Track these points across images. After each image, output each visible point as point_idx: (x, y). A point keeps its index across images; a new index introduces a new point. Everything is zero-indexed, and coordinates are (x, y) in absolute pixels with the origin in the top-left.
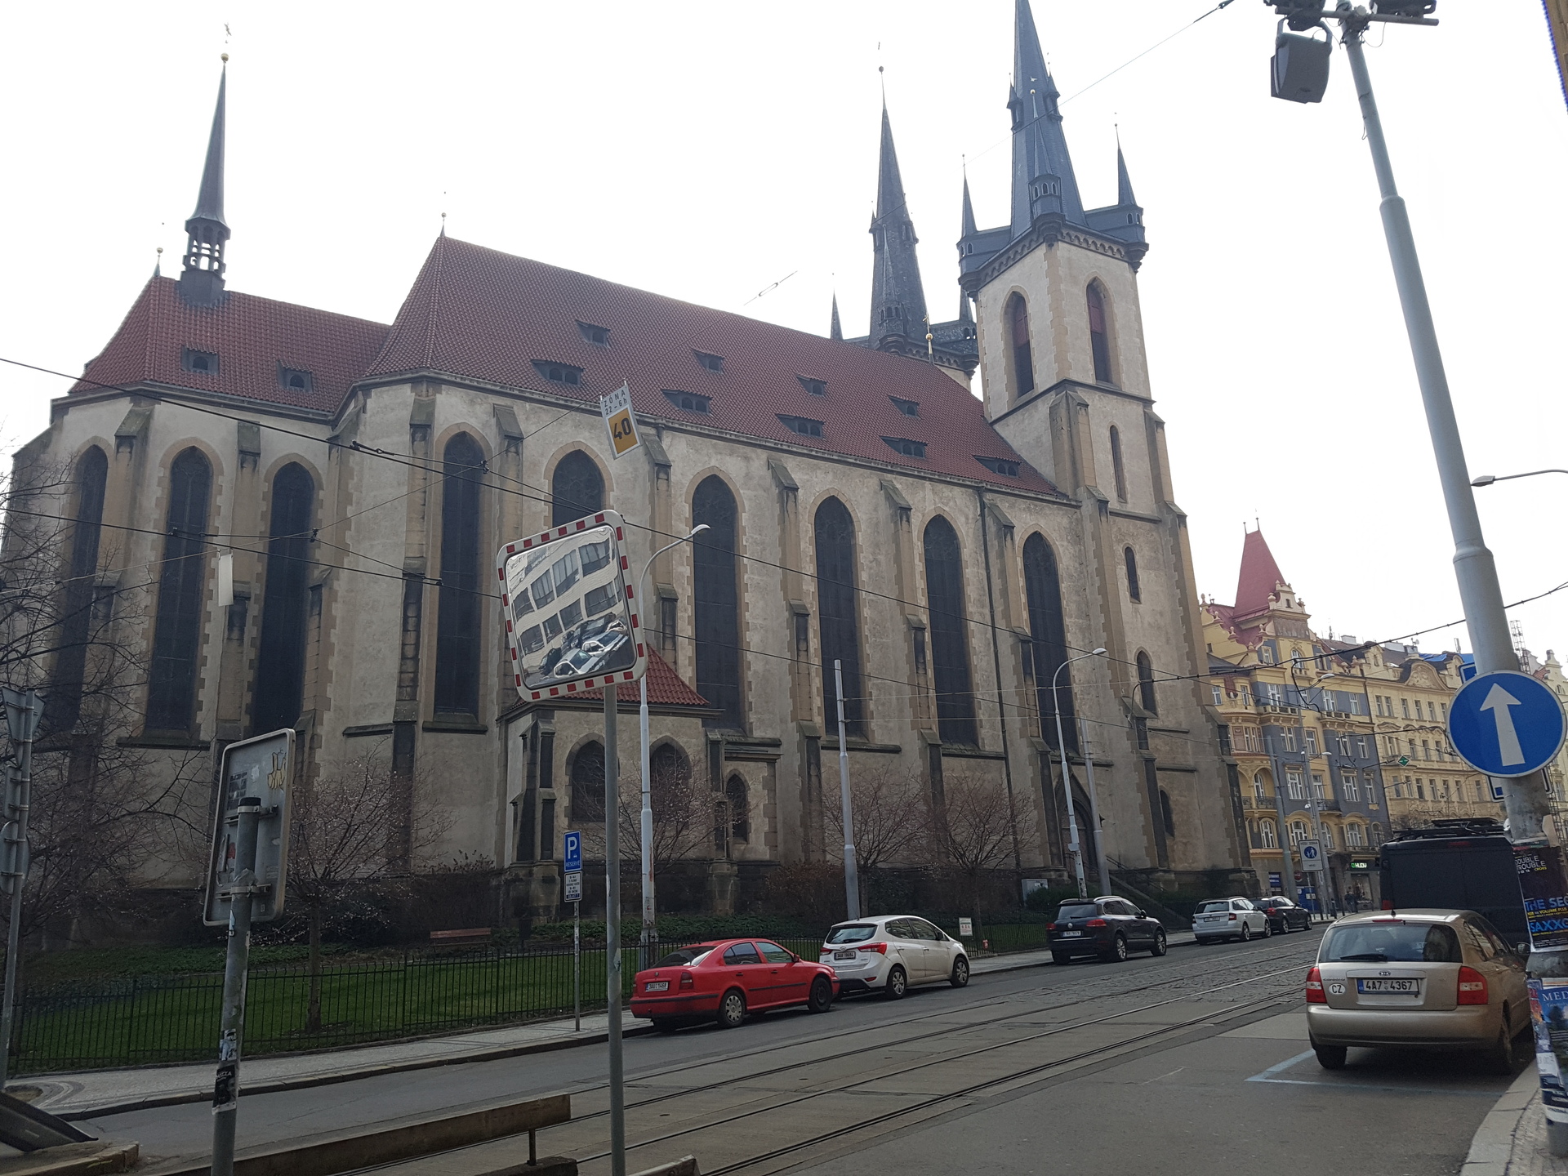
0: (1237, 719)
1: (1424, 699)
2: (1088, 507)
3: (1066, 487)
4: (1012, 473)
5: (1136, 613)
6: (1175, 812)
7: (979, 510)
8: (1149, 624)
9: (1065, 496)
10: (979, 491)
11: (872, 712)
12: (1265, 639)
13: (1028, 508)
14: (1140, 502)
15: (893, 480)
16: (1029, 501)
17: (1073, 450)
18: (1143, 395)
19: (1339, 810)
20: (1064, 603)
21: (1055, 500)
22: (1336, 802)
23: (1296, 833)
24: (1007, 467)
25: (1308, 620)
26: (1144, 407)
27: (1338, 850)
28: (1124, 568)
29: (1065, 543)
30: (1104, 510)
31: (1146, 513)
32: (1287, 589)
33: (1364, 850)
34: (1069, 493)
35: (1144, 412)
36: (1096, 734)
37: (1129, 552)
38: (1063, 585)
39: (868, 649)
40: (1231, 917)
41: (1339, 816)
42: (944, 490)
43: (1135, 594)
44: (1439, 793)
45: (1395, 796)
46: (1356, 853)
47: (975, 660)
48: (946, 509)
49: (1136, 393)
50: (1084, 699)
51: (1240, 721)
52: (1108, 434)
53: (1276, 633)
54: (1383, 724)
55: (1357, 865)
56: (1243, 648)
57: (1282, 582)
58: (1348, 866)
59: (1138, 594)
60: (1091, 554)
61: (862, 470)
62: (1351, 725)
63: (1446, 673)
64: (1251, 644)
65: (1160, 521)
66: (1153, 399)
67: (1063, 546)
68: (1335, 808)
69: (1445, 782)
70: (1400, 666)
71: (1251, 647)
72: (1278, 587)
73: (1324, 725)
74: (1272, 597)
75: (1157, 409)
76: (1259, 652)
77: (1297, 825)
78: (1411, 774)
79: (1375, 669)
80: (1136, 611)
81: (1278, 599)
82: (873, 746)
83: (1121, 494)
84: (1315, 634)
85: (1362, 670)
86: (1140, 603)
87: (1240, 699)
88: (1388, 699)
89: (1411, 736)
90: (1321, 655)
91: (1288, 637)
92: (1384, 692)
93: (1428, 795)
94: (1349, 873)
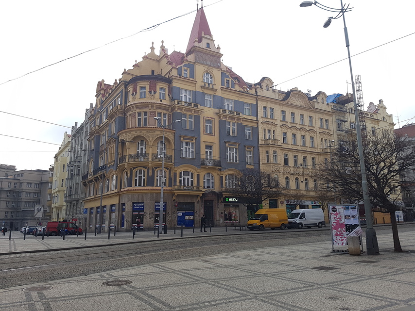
0: (152, 106)
1: (298, 113)
19: (221, 166)
22: (220, 162)
23: (184, 179)
25: (222, 57)
27: (216, 190)
33: (237, 191)
41: (221, 170)
44: (299, 164)
45: (266, 162)
46: (230, 192)
51: (155, 108)
54: (265, 122)
56: (170, 68)
57: (208, 34)
58: (222, 200)
62: (240, 120)
63: (316, 100)
64: (174, 64)
68: (218, 165)
69: (305, 158)
71: (174, 66)
72: (204, 36)
73: (220, 117)
74: (196, 40)
76: (180, 70)
77: (186, 173)
81: (201, 42)
84: (226, 67)
85: (256, 92)
87: (157, 95)
88: (272, 109)
89: (285, 130)
90: (228, 79)
91: (203, 64)
92: (269, 105)
93: (291, 162)
94: (223, 204)
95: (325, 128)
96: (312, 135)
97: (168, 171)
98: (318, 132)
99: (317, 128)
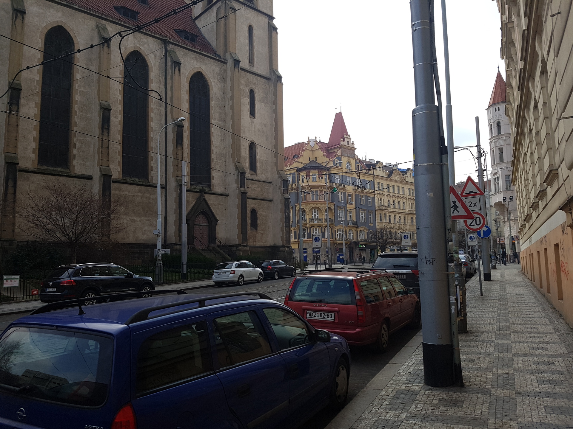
0: (321, 187)
1: (396, 184)
2: (230, 63)
3: (220, 52)
4: (193, 40)
5: (252, 123)
6: (259, 219)
7: (164, 52)
8: (258, 130)
9: (219, 56)
10: (165, 42)
11: (75, 155)
12: (337, 156)
13: (196, 58)
14: (261, 68)
15: (107, 25)
16: (196, 54)
17: (226, 32)
18: (269, 13)
19: (357, 225)
20: (212, 112)
21: (212, 56)
22: (357, 222)
23: (339, 233)
24: (190, 37)
25: (355, 150)
26: (269, 19)
27: (355, 240)
28: (249, 99)
29: (216, 81)
30: (237, 66)
31: (263, 74)
32: (348, 137)
33: (365, 240)
34: (222, 55)
35: (269, 22)
36: (222, 180)
37: (252, 92)
38: (212, 103)
39: (75, 119)
40: (232, 272)
41: (357, 227)
42: (142, 37)
43: (252, 113)
44: (397, 221)
45: (380, 221)
46: (362, 242)
47: (151, 134)
48: (141, 48)
49: (265, 11)
50: (217, 162)
51: (322, 188)
52: (247, 29)
53: (342, 154)
54: (378, 193)
55: (362, 246)
56: (328, 160)
57: (347, 134)
58: (358, 246)
59: (254, 114)
60: (229, 88)
61: (84, 15)
62: (366, 193)
63: (406, 175)
64: (331, 158)
65: (270, 79)
66: (274, 16)
67: (215, 82)
68: (356, 224)
69: (400, 217)
70: (389, 172)
71: (331, 159)
72: (345, 136)
73: (355, 192)
74: (342, 139)
75: (275, 22)
76: (334, 161)
77: (340, 230)
78: (387, 213)
79: (378, 172)
80: (252, 122)
81: (344, 141)
82: (72, 174)
83: (251, 61)
84: (357, 156)
85: (373, 172)
86: (255, 118)
87: (324, 180)
88: (382, 184)
89: (389, 198)
90: (358, 165)
91: (346, 156)
92: (381, 181)
93: (392, 221)
94: (358, 249)
95: (411, 195)
96: (404, 200)
97: (331, 229)
98: (407, 199)
99: (407, 196)
